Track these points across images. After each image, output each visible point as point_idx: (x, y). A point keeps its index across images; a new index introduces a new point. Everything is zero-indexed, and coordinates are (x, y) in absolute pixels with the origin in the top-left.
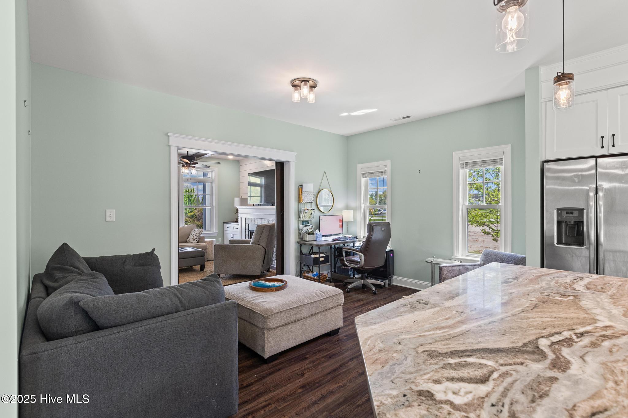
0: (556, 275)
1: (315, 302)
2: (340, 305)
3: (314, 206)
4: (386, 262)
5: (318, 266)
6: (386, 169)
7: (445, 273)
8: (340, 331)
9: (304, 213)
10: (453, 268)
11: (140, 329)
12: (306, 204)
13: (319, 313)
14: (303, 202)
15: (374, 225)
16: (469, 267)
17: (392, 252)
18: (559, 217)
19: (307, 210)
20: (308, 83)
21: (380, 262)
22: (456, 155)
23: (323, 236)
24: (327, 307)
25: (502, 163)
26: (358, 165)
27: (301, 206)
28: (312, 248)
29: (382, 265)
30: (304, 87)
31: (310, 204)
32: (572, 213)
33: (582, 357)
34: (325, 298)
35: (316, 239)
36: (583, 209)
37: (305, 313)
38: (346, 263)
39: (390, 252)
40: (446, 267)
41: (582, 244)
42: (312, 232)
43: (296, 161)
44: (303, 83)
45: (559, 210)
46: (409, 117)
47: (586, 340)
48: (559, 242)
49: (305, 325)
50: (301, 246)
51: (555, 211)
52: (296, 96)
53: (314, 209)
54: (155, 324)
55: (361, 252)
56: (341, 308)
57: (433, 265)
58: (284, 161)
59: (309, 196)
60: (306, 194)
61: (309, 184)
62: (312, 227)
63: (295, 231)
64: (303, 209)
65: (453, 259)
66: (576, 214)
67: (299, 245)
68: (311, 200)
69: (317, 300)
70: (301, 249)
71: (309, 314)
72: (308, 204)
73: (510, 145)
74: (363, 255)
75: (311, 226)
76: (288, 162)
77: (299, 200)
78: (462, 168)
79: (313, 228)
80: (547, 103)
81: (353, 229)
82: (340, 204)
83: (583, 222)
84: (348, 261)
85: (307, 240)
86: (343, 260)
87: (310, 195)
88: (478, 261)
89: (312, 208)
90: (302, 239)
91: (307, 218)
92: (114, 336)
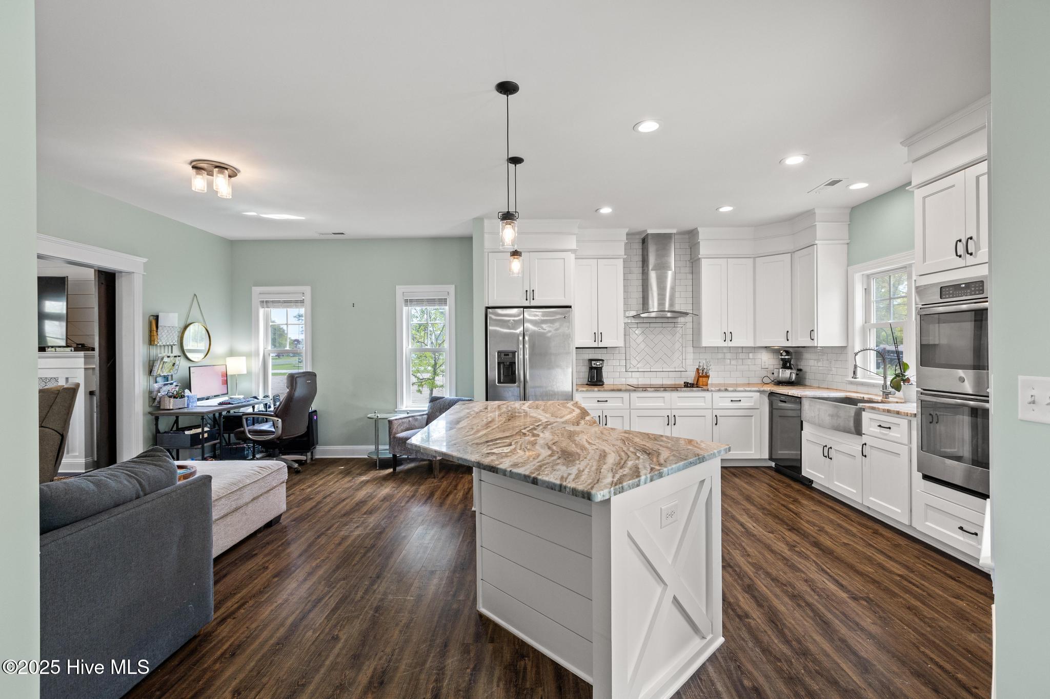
0: (508, 404)
1: (258, 480)
2: (283, 482)
3: (176, 351)
4: (308, 427)
5: (200, 446)
6: (303, 298)
7: (395, 427)
8: (283, 517)
9: (162, 362)
10: (403, 420)
11: (112, 520)
12: (163, 348)
13: (261, 495)
14: (158, 345)
15: (297, 377)
16: (418, 417)
17: (315, 413)
18: (499, 359)
19: (169, 357)
20: (226, 171)
21: (302, 429)
22: (400, 289)
23: (199, 400)
24: (271, 487)
25: (446, 303)
26: (254, 288)
27: (154, 351)
28: (177, 422)
29: (303, 433)
30: (218, 175)
31: (170, 347)
32: (508, 355)
33: (542, 432)
34: (269, 474)
35: (188, 405)
36: (516, 352)
37: (247, 496)
38: (250, 436)
39: (313, 414)
40: (396, 419)
41: (515, 382)
42: (180, 395)
43: (145, 274)
44: (217, 169)
45: (499, 353)
46: (343, 234)
47: (541, 427)
48: (499, 382)
49: (246, 514)
50: (157, 419)
51: (496, 353)
52: (199, 183)
53: (179, 356)
54: (128, 512)
55: (277, 416)
56: (284, 485)
57: (377, 421)
58: (115, 270)
59: (171, 334)
60: (166, 331)
61: (171, 315)
62: (176, 386)
63: (143, 394)
64: (160, 355)
65: (396, 412)
66: (511, 356)
67: (154, 417)
68: (174, 341)
69: (260, 477)
70: (157, 425)
71: (252, 498)
72: (166, 347)
73: (454, 286)
74: (280, 420)
75: (175, 384)
76: (129, 273)
77: (151, 340)
78: (406, 305)
79: (178, 387)
80: (490, 254)
81: (244, 386)
82: (219, 348)
83: (515, 363)
84: (251, 433)
85: (171, 408)
86: (244, 432)
87: (173, 332)
88: (426, 411)
89: (174, 354)
90: (159, 407)
91: (167, 370)
92: (82, 532)
